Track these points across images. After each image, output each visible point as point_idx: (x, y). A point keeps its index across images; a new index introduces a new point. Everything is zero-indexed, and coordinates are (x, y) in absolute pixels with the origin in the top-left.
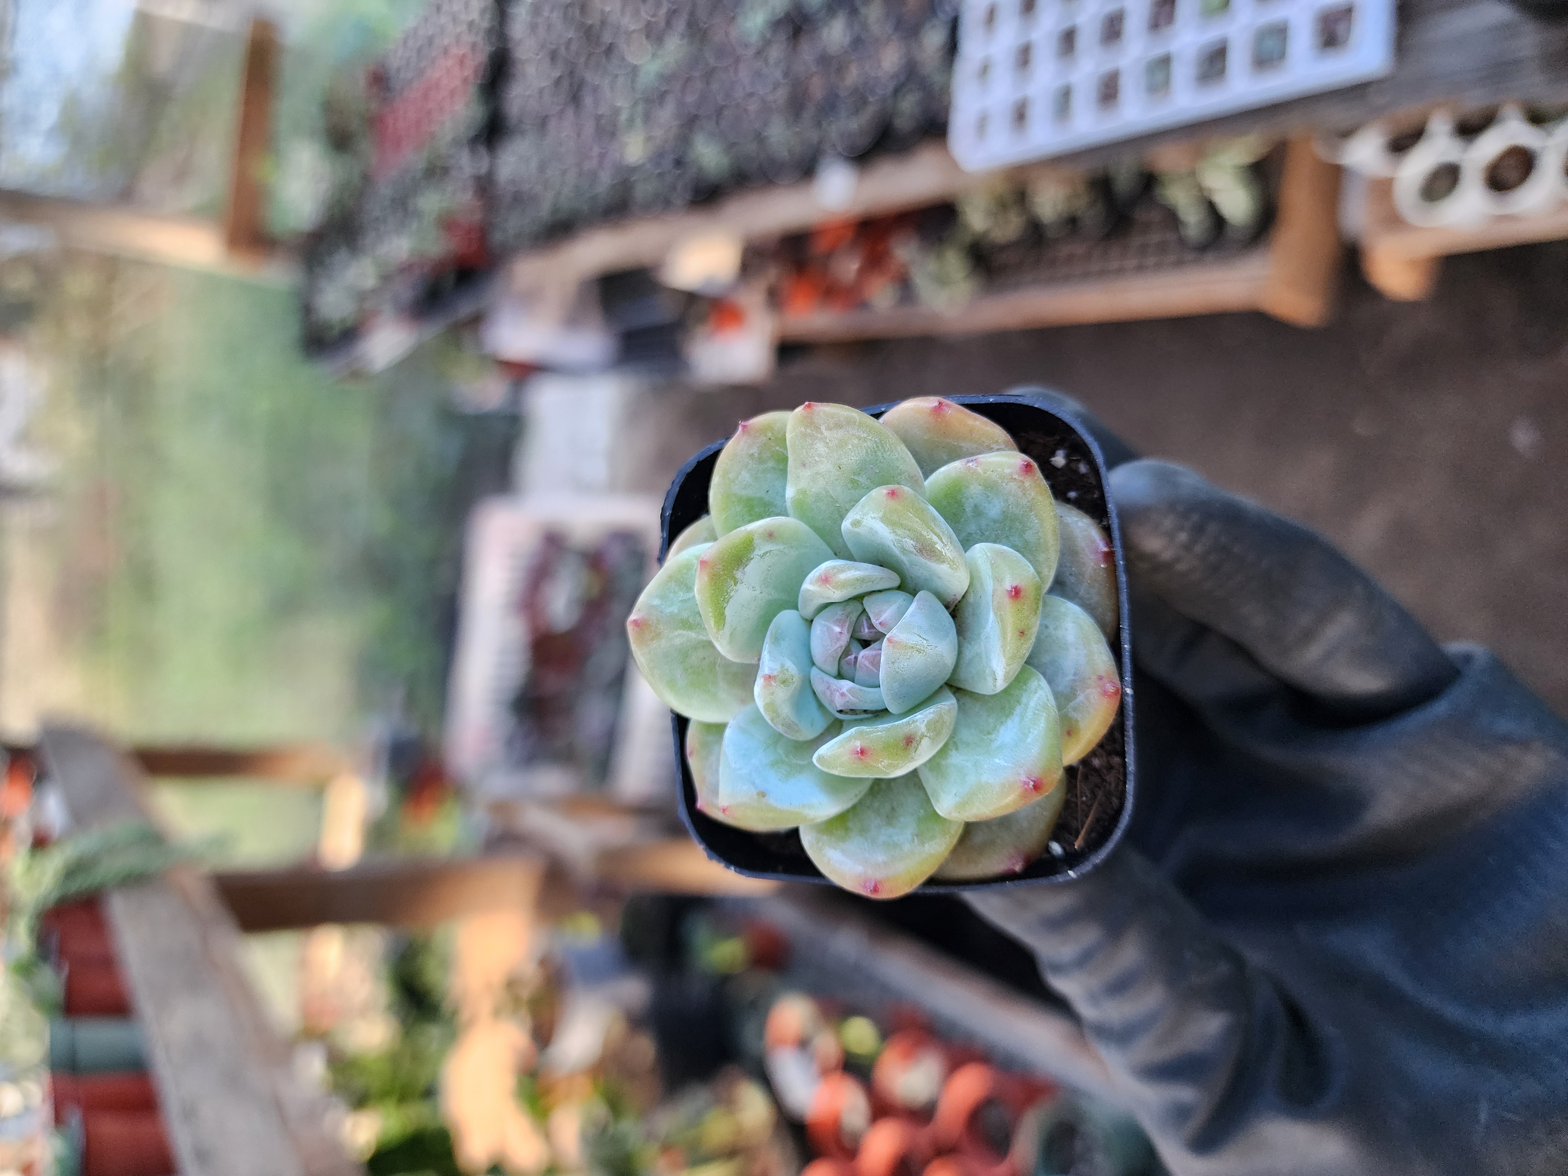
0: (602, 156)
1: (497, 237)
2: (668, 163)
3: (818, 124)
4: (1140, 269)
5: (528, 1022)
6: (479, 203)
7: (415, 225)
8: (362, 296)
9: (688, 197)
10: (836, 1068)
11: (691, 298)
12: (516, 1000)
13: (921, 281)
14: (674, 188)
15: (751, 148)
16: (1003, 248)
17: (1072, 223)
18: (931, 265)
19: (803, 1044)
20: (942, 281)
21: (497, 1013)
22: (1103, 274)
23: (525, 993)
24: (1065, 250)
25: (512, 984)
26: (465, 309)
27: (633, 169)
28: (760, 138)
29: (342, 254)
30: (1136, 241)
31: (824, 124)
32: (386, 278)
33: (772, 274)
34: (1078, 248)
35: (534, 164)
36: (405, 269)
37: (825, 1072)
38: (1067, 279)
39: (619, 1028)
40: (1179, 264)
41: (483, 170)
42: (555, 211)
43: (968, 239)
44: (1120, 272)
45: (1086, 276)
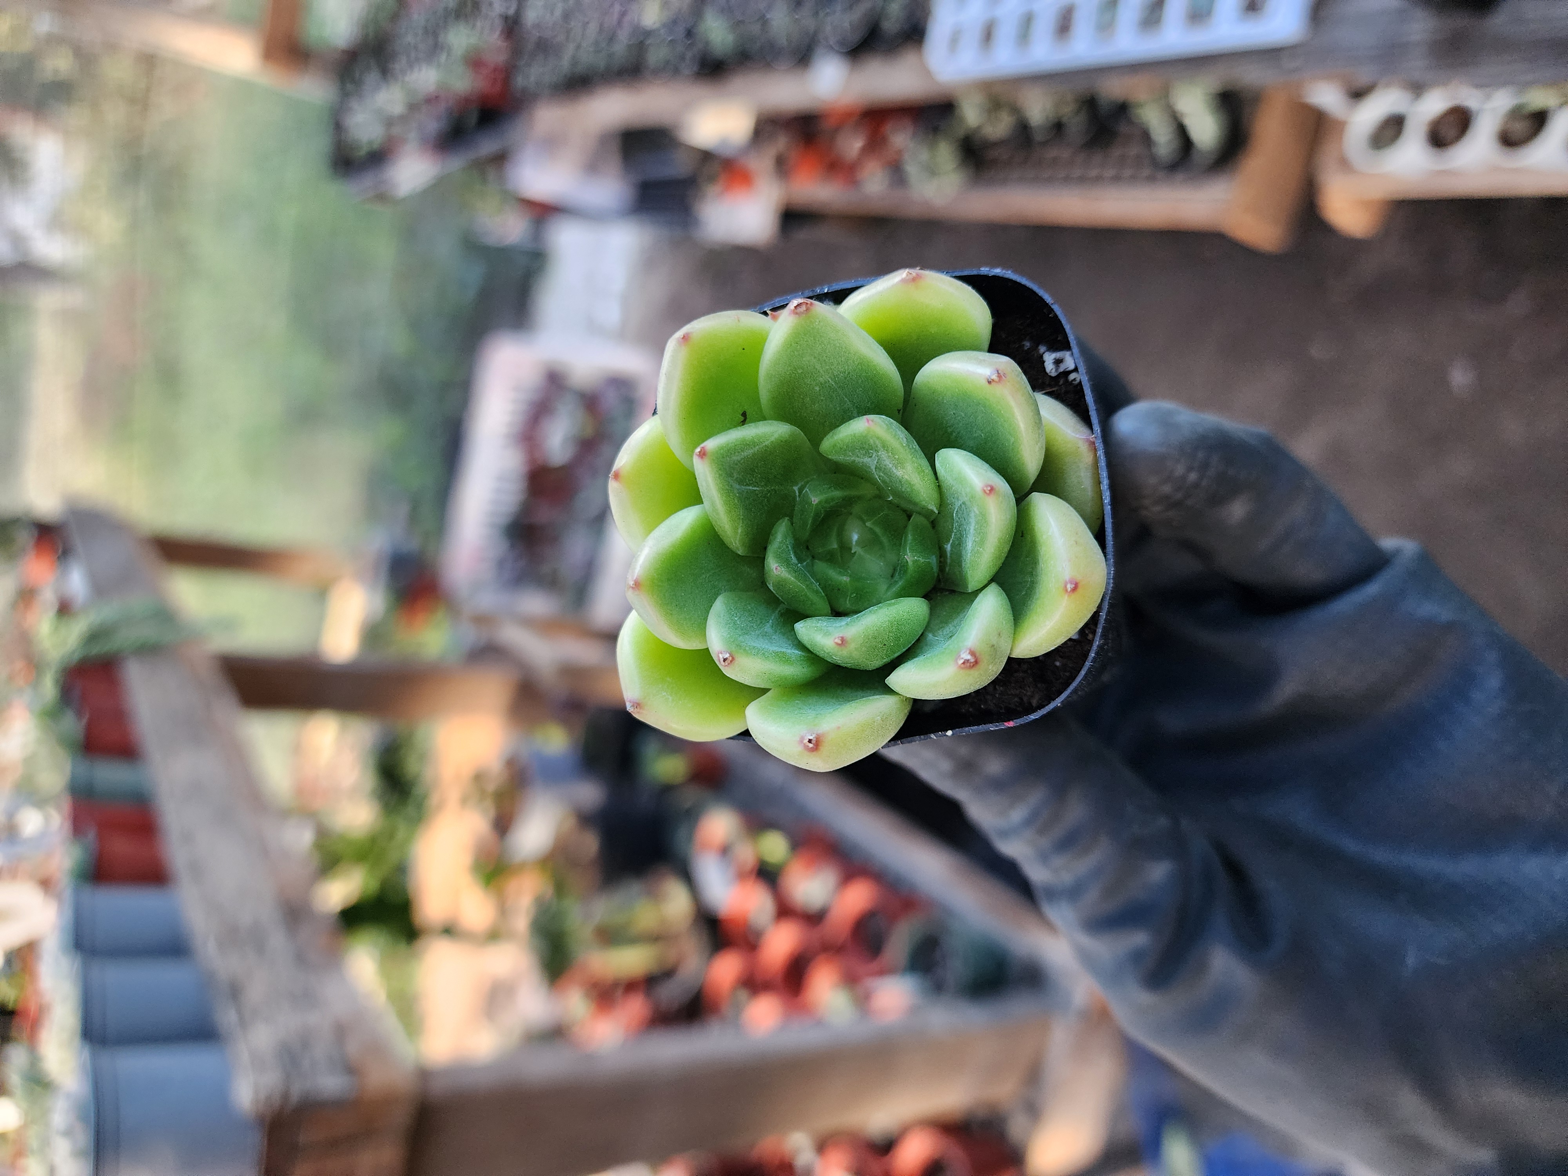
0: (623, 14)
1: (520, 81)
2: (680, 31)
3: (816, 14)
4: (1117, 179)
5: (492, 813)
6: (505, 44)
7: (443, 58)
8: (389, 122)
9: (695, 68)
10: (751, 872)
11: (706, 156)
12: (482, 793)
13: (912, 169)
14: (682, 58)
15: (755, 29)
16: (995, 144)
17: (1058, 127)
18: (924, 155)
19: (725, 851)
20: (932, 171)
21: (464, 801)
22: (1082, 180)
23: (491, 787)
24: (1052, 153)
25: (479, 778)
26: (487, 146)
27: (648, 33)
28: (764, 21)
29: (372, 77)
30: (1116, 152)
31: (821, 14)
32: (413, 107)
33: (781, 143)
34: (1064, 153)
35: (558, 12)
36: (431, 100)
37: (742, 876)
38: (1050, 181)
39: (570, 823)
40: (1151, 179)
41: (511, 11)
42: (575, 62)
43: (961, 133)
44: (1098, 180)
45: (1067, 180)
